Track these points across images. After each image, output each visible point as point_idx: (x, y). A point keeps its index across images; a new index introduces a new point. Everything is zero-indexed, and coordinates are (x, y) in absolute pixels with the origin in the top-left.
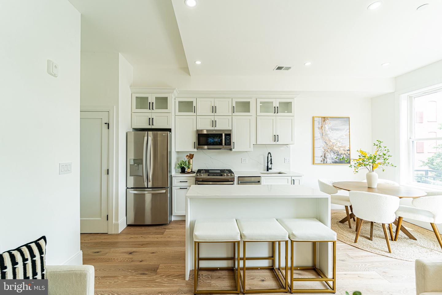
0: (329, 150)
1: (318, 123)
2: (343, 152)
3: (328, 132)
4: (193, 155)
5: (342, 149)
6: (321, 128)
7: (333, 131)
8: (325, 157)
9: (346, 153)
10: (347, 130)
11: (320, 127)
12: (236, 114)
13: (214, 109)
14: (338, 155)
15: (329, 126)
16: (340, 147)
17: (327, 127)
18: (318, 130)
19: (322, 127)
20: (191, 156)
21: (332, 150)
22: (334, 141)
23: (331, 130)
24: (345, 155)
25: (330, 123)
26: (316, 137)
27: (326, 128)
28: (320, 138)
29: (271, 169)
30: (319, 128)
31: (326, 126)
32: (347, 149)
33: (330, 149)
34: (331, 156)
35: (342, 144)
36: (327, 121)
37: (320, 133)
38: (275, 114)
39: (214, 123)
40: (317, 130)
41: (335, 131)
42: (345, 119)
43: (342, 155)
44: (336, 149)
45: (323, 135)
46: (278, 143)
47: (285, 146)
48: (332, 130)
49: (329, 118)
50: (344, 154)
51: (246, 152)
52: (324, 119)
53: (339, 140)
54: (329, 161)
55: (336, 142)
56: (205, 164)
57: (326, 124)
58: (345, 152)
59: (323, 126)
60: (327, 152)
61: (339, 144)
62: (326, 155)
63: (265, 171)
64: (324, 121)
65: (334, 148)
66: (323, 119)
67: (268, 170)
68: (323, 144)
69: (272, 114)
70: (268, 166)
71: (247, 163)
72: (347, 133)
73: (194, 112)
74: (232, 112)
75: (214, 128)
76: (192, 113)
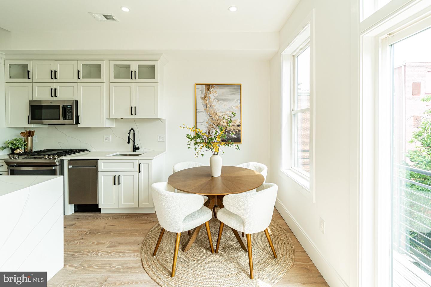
0: (214, 126)
1: (201, 92)
2: (232, 128)
3: (214, 103)
5: (231, 124)
6: (205, 98)
7: (219, 102)
8: (209, 133)
9: (236, 129)
10: (238, 100)
11: (203, 96)
12: (82, 80)
14: (226, 132)
15: (215, 95)
16: (228, 122)
17: (212, 96)
18: (201, 101)
19: (205, 96)
21: (218, 126)
22: (221, 114)
23: (217, 101)
24: (235, 131)
25: (216, 92)
26: (198, 109)
27: (211, 98)
28: (203, 110)
30: (202, 98)
31: (210, 95)
32: (238, 124)
33: (216, 123)
36: (212, 90)
37: (203, 104)
38: (133, 81)
40: (199, 101)
41: (222, 102)
42: (236, 87)
43: (231, 132)
44: (224, 124)
45: (207, 107)
46: (135, 117)
47: (159, 121)
48: (218, 101)
49: (215, 85)
50: (234, 130)
51: (110, 128)
52: (209, 87)
53: (227, 112)
55: (224, 116)
57: (211, 93)
58: (235, 128)
59: (207, 95)
60: (212, 127)
61: (228, 119)
62: (211, 132)
64: (209, 89)
65: (221, 123)
66: (207, 87)
67: (134, 150)
68: (207, 118)
69: (129, 80)
70: (134, 146)
71: (111, 141)
72: (238, 104)
73: (28, 78)
74: (78, 78)
75: (54, 98)
76: (26, 80)
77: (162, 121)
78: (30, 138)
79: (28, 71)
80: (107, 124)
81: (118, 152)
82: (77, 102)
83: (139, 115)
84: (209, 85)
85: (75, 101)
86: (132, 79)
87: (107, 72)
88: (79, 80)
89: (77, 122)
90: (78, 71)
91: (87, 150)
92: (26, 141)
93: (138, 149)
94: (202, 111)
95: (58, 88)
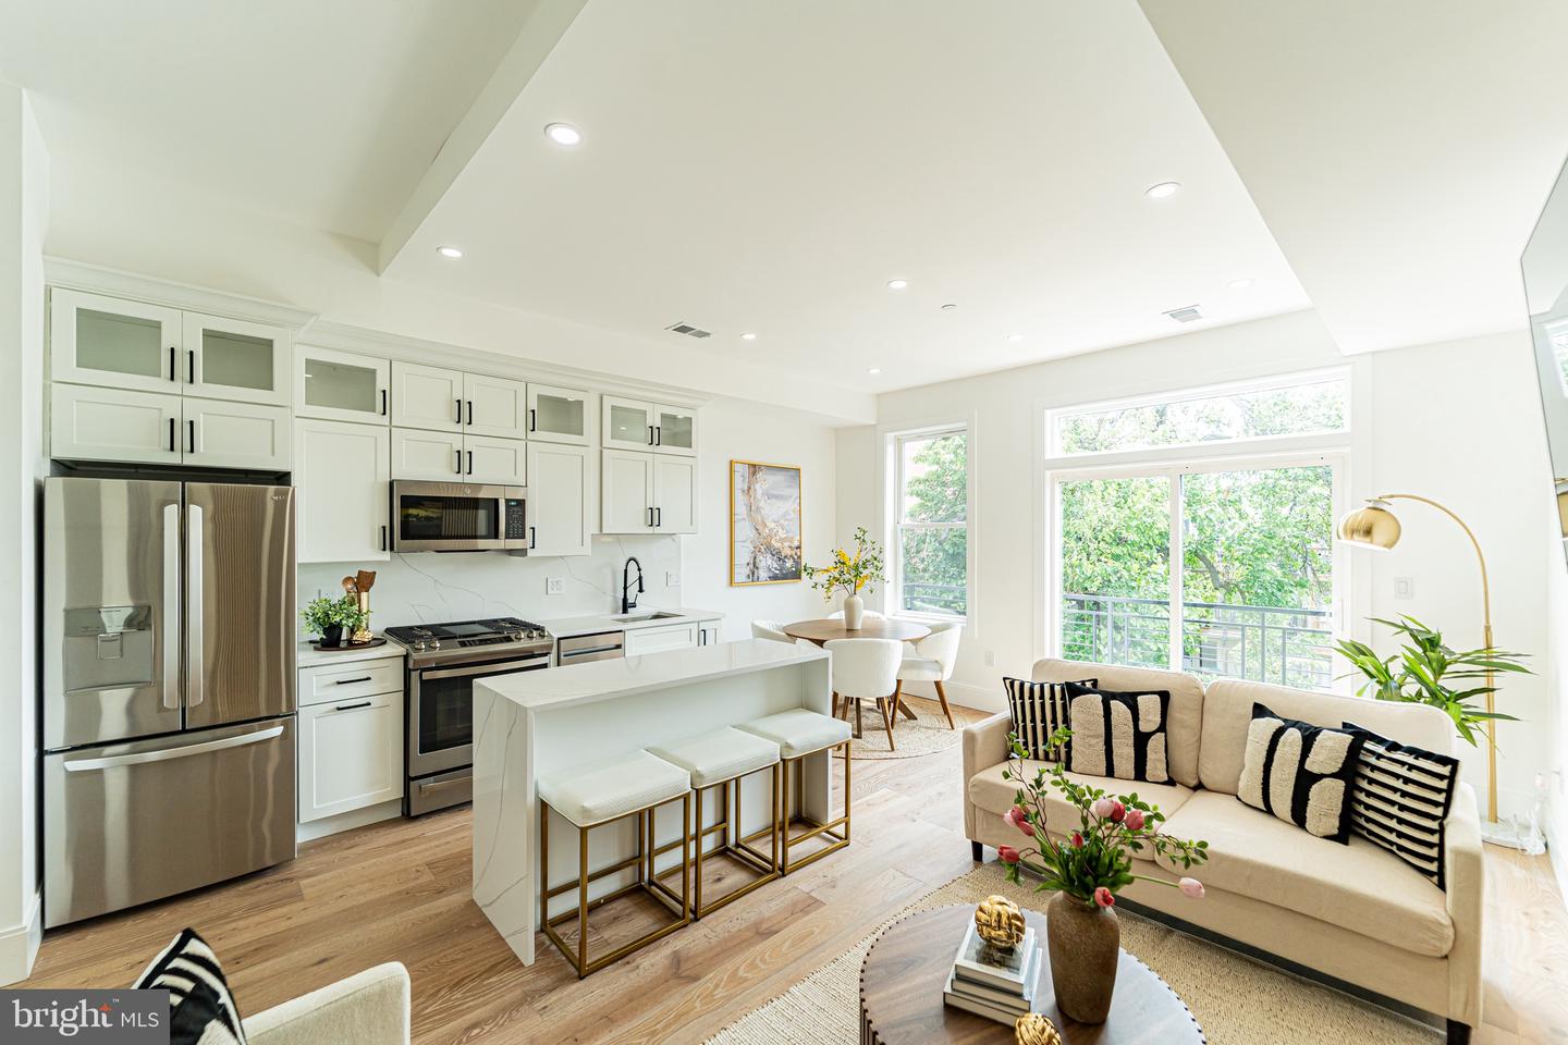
0: (763, 549)
1: (741, 478)
2: (789, 552)
3: (762, 504)
4: (375, 573)
5: (786, 544)
6: (748, 491)
7: (770, 501)
8: (754, 563)
10: (797, 497)
11: (745, 488)
12: (539, 434)
13: (463, 412)
14: (780, 559)
15: (764, 487)
16: (782, 540)
17: (759, 488)
18: (742, 497)
19: (749, 488)
20: (364, 581)
21: (769, 548)
22: (772, 525)
23: (767, 498)
24: (792, 558)
25: (765, 481)
26: (737, 514)
27: (758, 492)
28: (746, 517)
29: (634, 605)
30: (743, 491)
31: (757, 487)
32: (796, 544)
33: (766, 544)
34: (767, 562)
35: (788, 532)
36: (760, 475)
37: (745, 504)
38: (651, 448)
39: (463, 460)
40: (739, 498)
41: (774, 501)
42: (793, 473)
43: (786, 560)
44: (777, 545)
45: (751, 510)
46: (658, 530)
47: (669, 540)
48: (769, 499)
49: (764, 467)
50: (791, 556)
51: (561, 557)
52: (754, 468)
53: (782, 521)
54: (763, 574)
55: (777, 528)
56: (413, 606)
57: (757, 483)
58: (791, 553)
59: (752, 487)
60: (759, 552)
61: (782, 534)
62: (757, 560)
63: (616, 612)
64: (754, 473)
65: (773, 542)
66: (752, 470)
67: (625, 611)
68: (752, 534)
70: (626, 599)
72: (796, 506)
77: (673, 540)
78: (364, 595)
84: (754, 466)
86: (650, 444)
87: (597, 421)
88: (530, 435)
94: (744, 519)
95: (475, 451)
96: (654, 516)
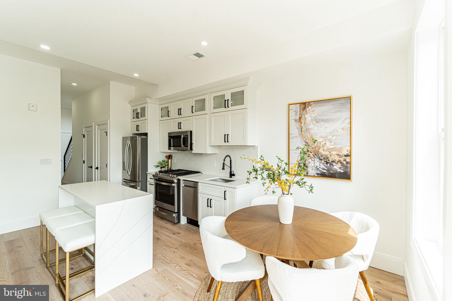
0: (311, 155)
1: (295, 113)
2: (337, 158)
3: (311, 126)
5: (334, 153)
6: (300, 120)
7: (318, 124)
9: (342, 159)
10: (347, 118)
11: (298, 118)
14: (327, 163)
15: (313, 115)
16: (330, 150)
17: (308, 117)
18: (295, 124)
19: (300, 118)
21: (317, 154)
22: (321, 140)
23: (315, 122)
24: (341, 163)
25: (314, 111)
26: (291, 134)
27: (307, 119)
28: (298, 135)
30: (296, 120)
31: (307, 116)
32: (345, 152)
33: (314, 152)
34: (314, 165)
35: (335, 144)
36: (309, 109)
37: (297, 128)
38: (227, 109)
39: (179, 125)
40: (292, 123)
41: (322, 123)
42: (342, 101)
43: (334, 164)
44: (324, 153)
45: (302, 131)
47: (252, 148)
48: (317, 122)
49: (313, 103)
50: (339, 161)
51: (214, 154)
52: (304, 105)
53: (329, 137)
54: (312, 172)
55: (324, 141)
56: (186, 165)
57: (307, 114)
58: (340, 159)
59: (303, 117)
60: (308, 157)
61: (328, 145)
62: (307, 162)
64: (304, 108)
65: (321, 151)
66: (302, 106)
67: (231, 176)
68: (302, 145)
69: (224, 109)
70: (231, 172)
71: (215, 166)
72: (346, 125)
73: (168, 116)
74: (192, 112)
75: (180, 130)
76: (167, 118)
77: (254, 148)
78: (170, 160)
79: (168, 111)
80: (209, 151)
81: (218, 176)
82: (191, 132)
83: (232, 142)
84: (305, 103)
85: (190, 131)
86: (225, 107)
87: (209, 104)
88: (193, 114)
89: (191, 149)
90: (192, 106)
91: (199, 172)
92: (168, 162)
93: (234, 175)
94: (296, 137)
95: (182, 122)
96: (226, 138)
